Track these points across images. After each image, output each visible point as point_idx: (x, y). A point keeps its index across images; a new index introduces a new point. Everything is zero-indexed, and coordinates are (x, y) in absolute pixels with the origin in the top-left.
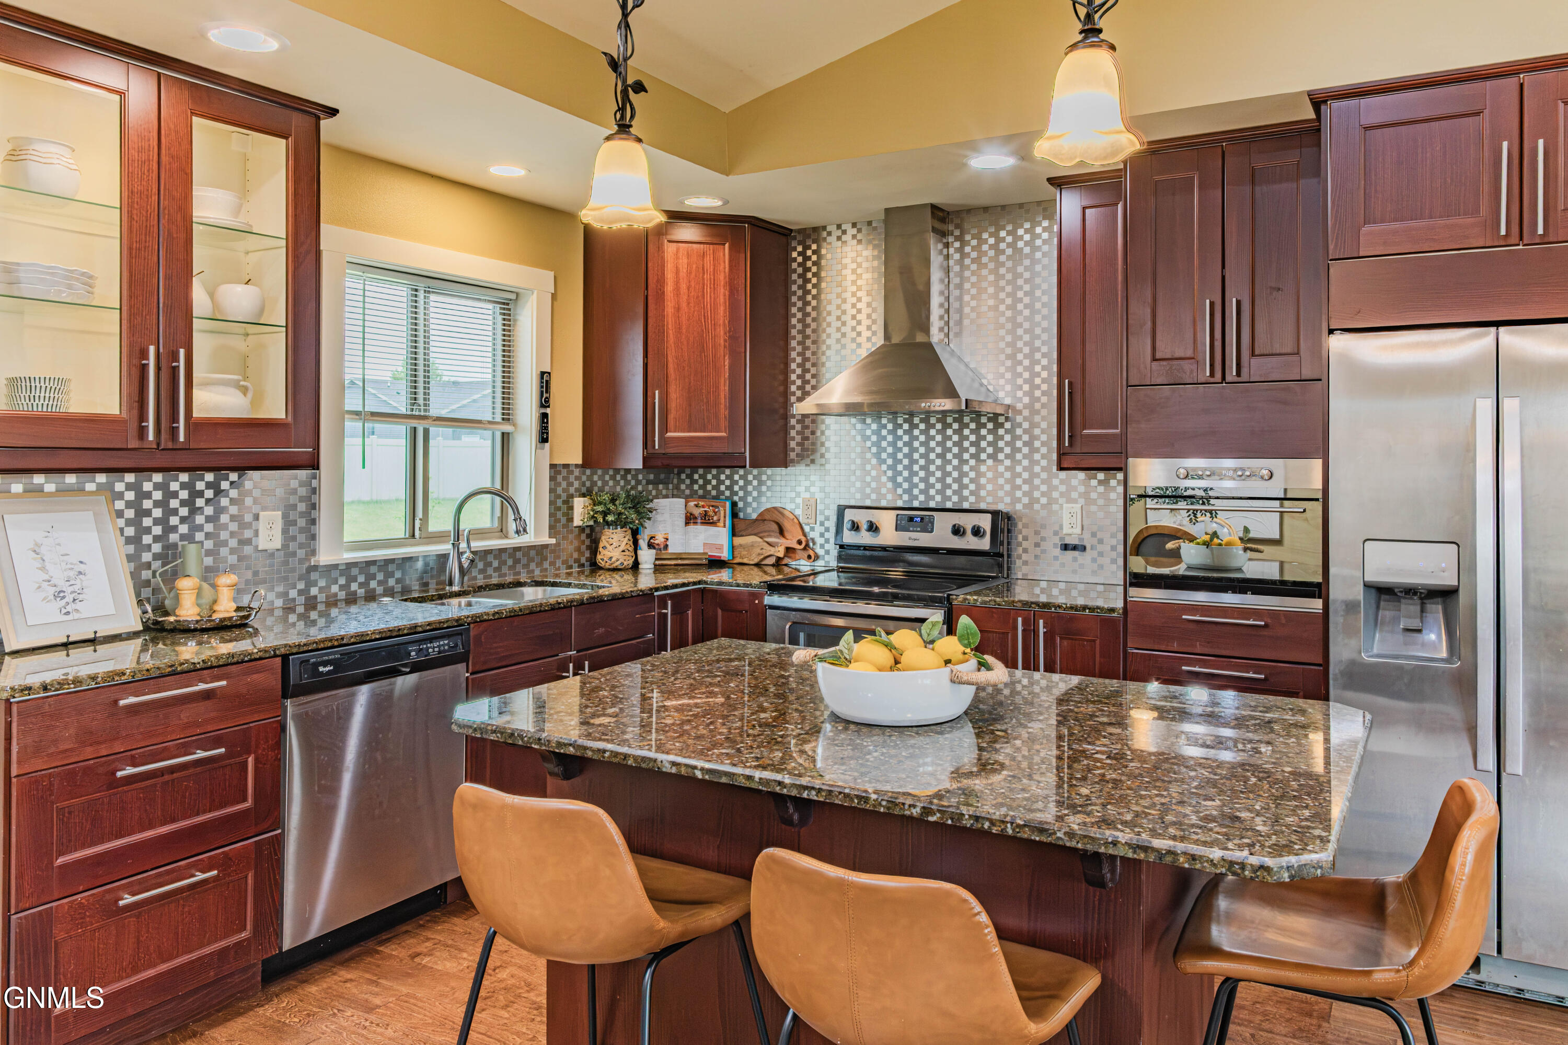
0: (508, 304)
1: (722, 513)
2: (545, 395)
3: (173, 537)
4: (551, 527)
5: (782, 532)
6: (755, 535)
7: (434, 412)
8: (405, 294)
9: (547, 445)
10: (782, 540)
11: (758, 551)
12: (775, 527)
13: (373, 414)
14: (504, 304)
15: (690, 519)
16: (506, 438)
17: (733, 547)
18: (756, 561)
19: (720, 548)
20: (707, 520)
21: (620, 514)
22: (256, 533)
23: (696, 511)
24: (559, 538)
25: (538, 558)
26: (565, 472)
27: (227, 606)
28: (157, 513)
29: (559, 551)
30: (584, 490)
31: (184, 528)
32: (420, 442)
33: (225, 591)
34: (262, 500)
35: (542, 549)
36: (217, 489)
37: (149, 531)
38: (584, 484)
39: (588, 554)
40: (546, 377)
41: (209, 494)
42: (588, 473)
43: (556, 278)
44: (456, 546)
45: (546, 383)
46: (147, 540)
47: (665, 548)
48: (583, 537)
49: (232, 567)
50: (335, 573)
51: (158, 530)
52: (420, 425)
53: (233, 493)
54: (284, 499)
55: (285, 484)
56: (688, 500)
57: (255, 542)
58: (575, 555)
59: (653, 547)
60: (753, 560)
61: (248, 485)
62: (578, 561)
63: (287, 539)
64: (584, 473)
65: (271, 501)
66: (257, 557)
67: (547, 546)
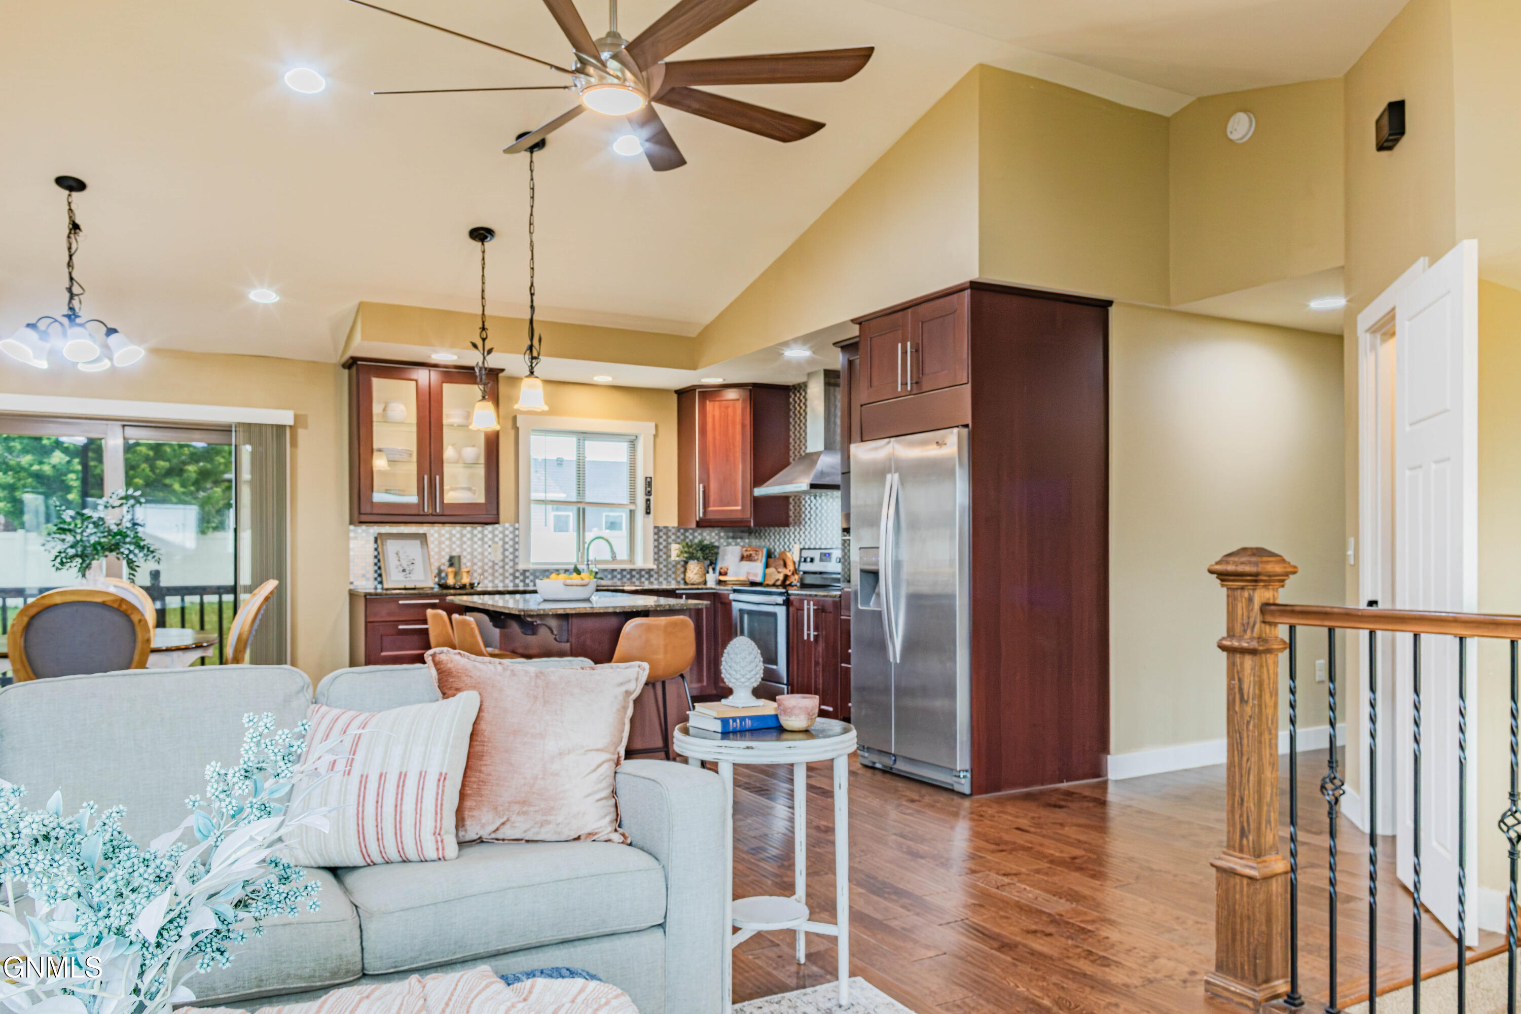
0: (633, 442)
1: (761, 555)
2: (648, 489)
3: (454, 554)
4: (655, 560)
5: (785, 566)
6: (774, 567)
7: (587, 500)
9: (651, 516)
10: (785, 571)
11: (774, 576)
12: (783, 563)
13: (551, 502)
14: (631, 442)
15: (743, 558)
17: (765, 575)
19: (756, 575)
20: (752, 559)
21: (694, 554)
22: (490, 553)
23: (745, 554)
24: (661, 566)
25: (647, 576)
26: (665, 530)
27: (466, 580)
28: (447, 543)
29: (661, 573)
30: (679, 540)
31: (458, 550)
32: (581, 515)
33: (465, 575)
34: (492, 539)
35: (649, 571)
36: (472, 534)
37: (444, 550)
38: (679, 537)
39: (682, 576)
40: (649, 480)
41: (469, 536)
42: (682, 531)
43: (657, 426)
44: (588, 565)
45: (649, 483)
46: (443, 553)
47: (726, 574)
48: (679, 566)
49: (480, 568)
50: (527, 574)
51: (447, 550)
52: (581, 506)
53: (480, 536)
54: (503, 539)
55: (503, 532)
56: (743, 547)
57: (489, 557)
58: (673, 576)
59: (720, 574)
60: (771, 583)
61: (486, 532)
62: (675, 579)
63: (505, 557)
64: (679, 531)
65: (496, 539)
66: (490, 564)
67: (653, 570)
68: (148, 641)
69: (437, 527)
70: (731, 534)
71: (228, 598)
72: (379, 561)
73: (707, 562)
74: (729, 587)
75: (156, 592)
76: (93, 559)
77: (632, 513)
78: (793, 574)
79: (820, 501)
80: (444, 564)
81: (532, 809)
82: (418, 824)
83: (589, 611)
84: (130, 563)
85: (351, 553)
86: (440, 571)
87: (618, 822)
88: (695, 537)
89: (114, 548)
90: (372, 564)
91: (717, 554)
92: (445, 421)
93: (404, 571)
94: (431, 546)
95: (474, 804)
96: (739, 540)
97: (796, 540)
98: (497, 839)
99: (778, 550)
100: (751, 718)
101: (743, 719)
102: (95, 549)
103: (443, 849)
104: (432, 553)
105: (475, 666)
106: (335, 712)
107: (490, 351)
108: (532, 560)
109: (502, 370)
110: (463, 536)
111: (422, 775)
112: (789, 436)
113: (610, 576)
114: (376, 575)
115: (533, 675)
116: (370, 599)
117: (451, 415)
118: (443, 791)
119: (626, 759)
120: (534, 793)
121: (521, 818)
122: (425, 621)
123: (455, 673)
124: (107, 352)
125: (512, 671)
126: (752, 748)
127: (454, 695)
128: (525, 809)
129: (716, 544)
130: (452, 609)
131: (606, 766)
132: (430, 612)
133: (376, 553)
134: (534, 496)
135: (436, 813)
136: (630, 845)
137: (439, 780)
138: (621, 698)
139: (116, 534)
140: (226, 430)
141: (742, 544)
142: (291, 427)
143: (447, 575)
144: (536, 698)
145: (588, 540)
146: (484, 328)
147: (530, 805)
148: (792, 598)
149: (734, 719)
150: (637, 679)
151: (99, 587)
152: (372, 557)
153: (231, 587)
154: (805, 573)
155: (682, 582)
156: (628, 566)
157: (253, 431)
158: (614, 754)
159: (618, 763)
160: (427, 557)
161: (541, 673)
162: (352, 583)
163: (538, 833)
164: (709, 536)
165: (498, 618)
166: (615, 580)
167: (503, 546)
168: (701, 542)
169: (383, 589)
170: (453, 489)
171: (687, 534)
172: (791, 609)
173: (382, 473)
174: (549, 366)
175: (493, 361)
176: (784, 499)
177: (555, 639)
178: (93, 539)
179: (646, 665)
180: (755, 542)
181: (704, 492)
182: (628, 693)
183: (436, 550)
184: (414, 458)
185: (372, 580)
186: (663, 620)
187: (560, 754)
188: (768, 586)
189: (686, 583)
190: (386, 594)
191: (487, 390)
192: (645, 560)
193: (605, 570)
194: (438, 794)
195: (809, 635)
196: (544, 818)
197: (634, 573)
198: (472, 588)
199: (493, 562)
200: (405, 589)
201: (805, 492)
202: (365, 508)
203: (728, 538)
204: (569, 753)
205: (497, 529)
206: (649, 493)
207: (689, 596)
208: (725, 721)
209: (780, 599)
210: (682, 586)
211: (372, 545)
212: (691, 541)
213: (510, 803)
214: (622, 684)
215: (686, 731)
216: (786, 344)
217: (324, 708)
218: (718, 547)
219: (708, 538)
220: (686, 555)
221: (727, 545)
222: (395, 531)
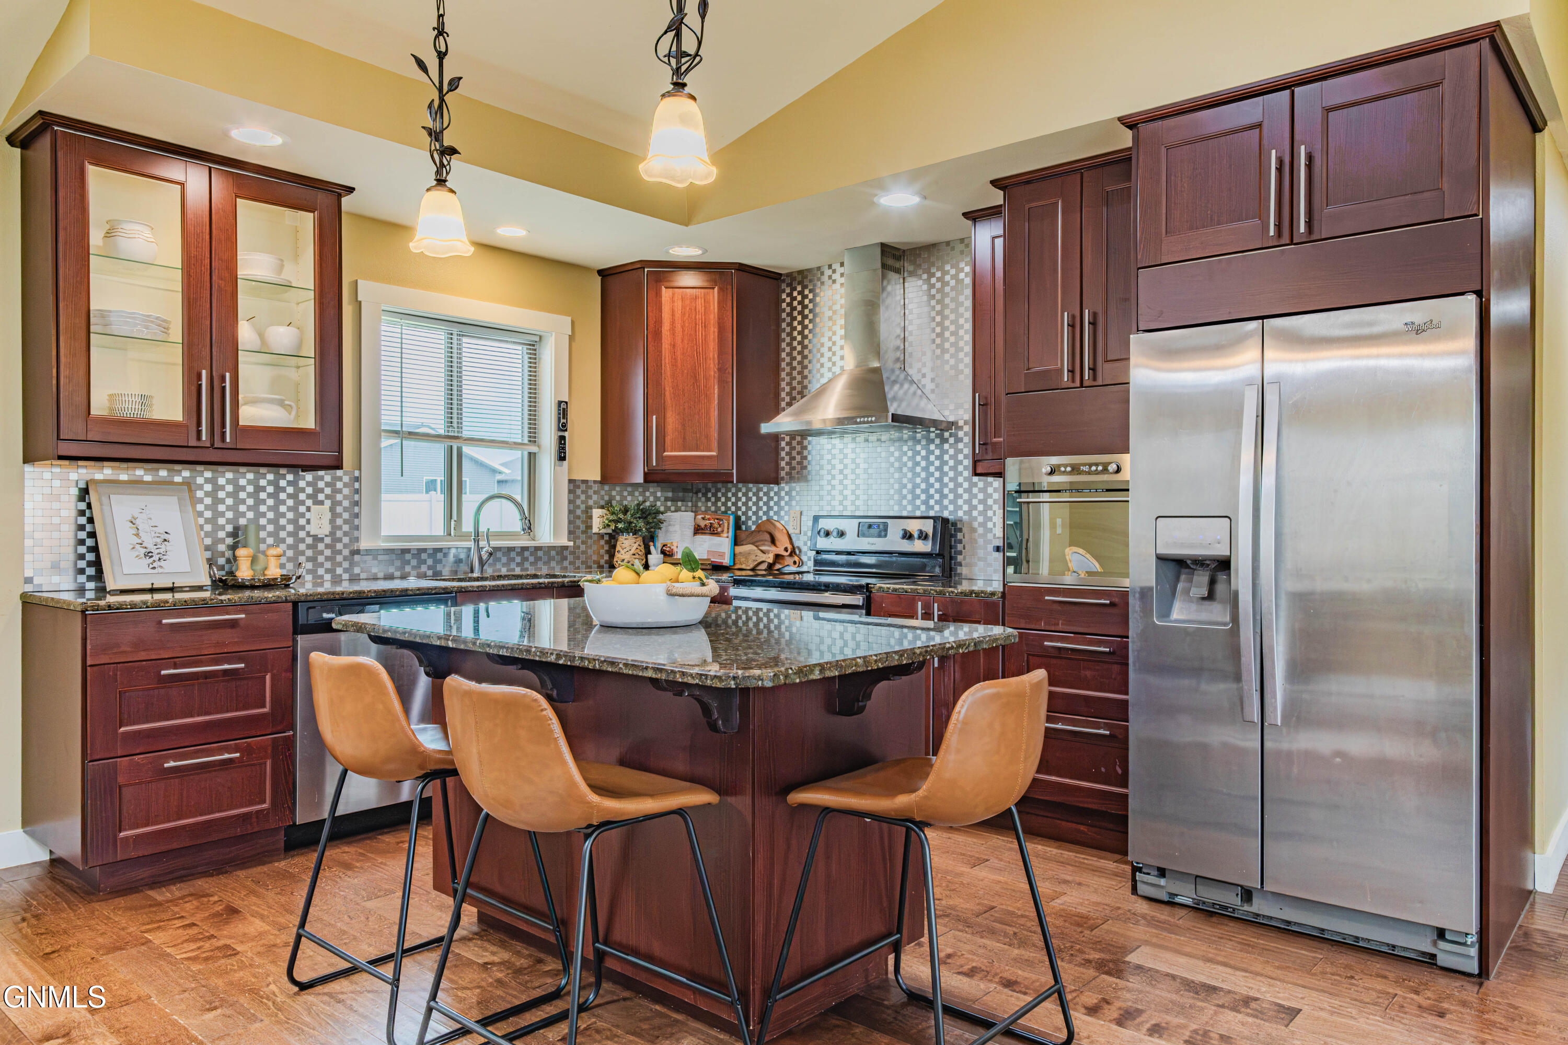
0: (533, 345)
1: (726, 525)
2: (562, 421)
3: (242, 521)
4: (570, 532)
5: (773, 541)
6: (753, 544)
7: (466, 434)
8: (443, 337)
9: (565, 463)
10: (773, 548)
11: (754, 558)
12: (768, 537)
13: (410, 433)
14: (530, 345)
15: (698, 530)
16: (532, 457)
17: (734, 555)
18: (751, 566)
19: (722, 555)
20: (712, 531)
21: (631, 523)
22: (308, 522)
23: (700, 524)
25: (558, 558)
26: (583, 487)
27: (273, 574)
28: (229, 502)
29: (578, 552)
30: (603, 503)
31: (250, 515)
32: (455, 458)
33: (269, 560)
34: (311, 497)
35: (564, 551)
36: (276, 485)
37: (222, 515)
38: (603, 498)
40: (563, 406)
41: (270, 489)
42: (607, 488)
43: (572, 323)
44: (477, 541)
45: (563, 410)
46: (221, 521)
48: (606, 543)
49: (289, 547)
51: (229, 515)
52: (457, 443)
53: (288, 490)
54: (332, 497)
55: (332, 484)
56: (694, 513)
57: (308, 529)
58: (594, 558)
59: (665, 554)
61: (301, 484)
63: (335, 528)
64: (602, 487)
65: (321, 497)
66: (309, 540)
67: (566, 548)
70: (670, 494)
72: (91, 535)
77: (536, 458)
78: (791, 554)
80: (224, 541)
85: (27, 519)
86: (217, 556)
88: (623, 498)
90: (73, 542)
91: (659, 522)
93: (148, 556)
94: (199, 507)
96: (689, 504)
104: (200, 521)
108: (386, 533)
110: (259, 489)
114: (83, 564)
129: (661, 508)
133: (82, 520)
134: (387, 423)
141: (692, 509)
143: (231, 562)
156: (530, 544)
160: (193, 528)
162: (28, 581)
164: (653, 497)
167: (332, 509)
168: (638, 504)
170: (247, 402)
171: (614, 493)
180: (705, 507)
183: (208, 514)
185: (75, 573)
190: (111, 604)
192: (556, 533)
197: (541, 554)
198: (287, 586)
199: (315, 537)
200: (152, 590)
202: (69, 428)
205: (339, 479)
211: (74, 505)
218: (656, 513)
219: (652, 499)
221: (676, 511)
222: (124, 477)
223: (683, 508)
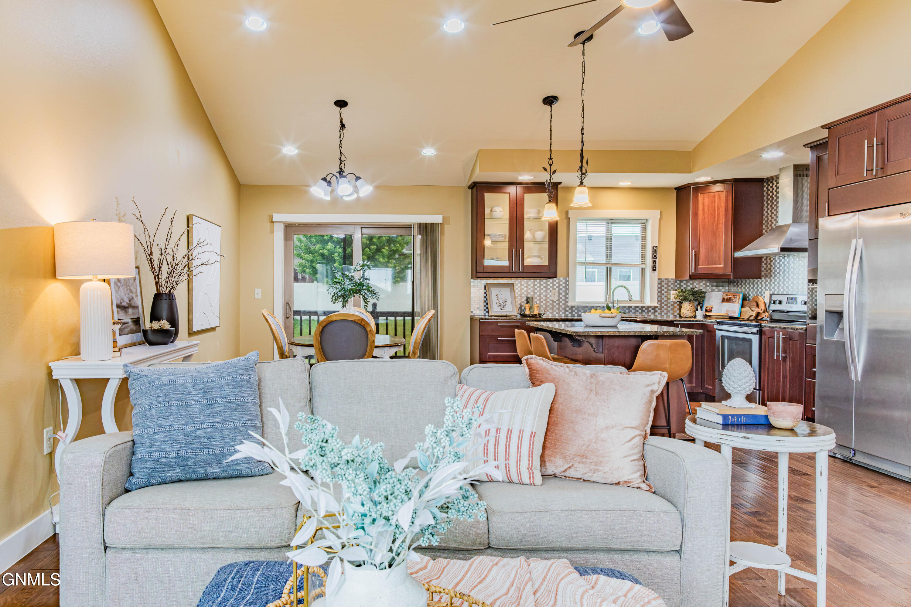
1: (738, 298)
2: (655, 254)
3: (529, 296)
4: (659, 301)
6: (749, 307)
7: (613, 262)
8: (605, 225)
9: (656, 272)
11: (748, 313)
13: (589, 263)
14: (643, 224)
15: (723, 300)
17: (741, 312)
19: (734, 312)
20: (731, 301)
21: (686, 297)
22: (551, 296)
23: (726, 297)
24: (663, 305)
25: (653, 311)
26: (666, 281)
27: (536, 312)
28: (525, 289)
29: (663, 309)
30: (676, 288)
31: (532, 293)
32: (609, 272)
33: (536, 308)
34: (552, 287)
35: (654, 308)
36: (540, 284)
37: (523, 293)
38: (676, 286)
39: (678, 312)
40: (655, 248)
41: (538, 285)
42: (678, 282)
43: (661, 212)
44: (613, 303)
45: (655, 250)
46: (523, 295)
47: (711, 311)
48: (676, 305)
49: (544, 304)
50: (574, 309)
51: (525, 293)
52: (609, 266)
53: (545, 285)
54: (558, 287)
55: (559, 283)
56: (724, 293)
57: (550, 298)
58: (671, 312)
59: (706, 311)
60: (746, 317)
61: (549, 283)
62: (673, 314)
63: (560, 298)
64: (676, 282)
65: (555, 287)
66: (551, 302)
67: (657, 307)
68: (374, 341)
69: (519, 280)
70: (715, 284)
71: (409, 318)
72: (487, 299)
73: (697, 303)
74: (714, 320)
75: (375, 314)
76: (349, 297)
77: (643, 270)
78: (764, 312)
79: (788, 260)
80: (523, 302)
81: (588, 461)
82: (518, 461)
83: (617, 334)
84: (365, 300)
85: (472, 295)
86: (521, 306)
87: (645, 477)
88: (687, 286)
89: (358, 292)
90: (483, 301)
91: (704, 297)
92: (526, 216)
93: (501, 305)
94: (516, 291)
95: (551, 453)
96: (721, 288)
97: (767, 288)
98: (565, 477)
99: (752, 295)
100: (745, 416)
101: (739, 416)
102: (350, 292)
103: (533, 479)
104: (517, 295)
105: (552, 368)
106: (471, 389)
107: (554, 172)
108: (577, 300)
109: (560, 183)
110: (534, 285)
111: (521, 432)
112: (763, 215)
113: (627, 311)
114: (485, 308)
115: (589, 375)
116: (482, 321)
117: (529, 212)
118: (533, 443)
119: (650, 435)
120: (589, 451)
121: (581, 466)
122: (514, 336)
123: (540, 372)
124: (356, 190)
125: (575, 372)
126: (748, 438)
127: (539, 385)
128: (584, 460)
129: (704, 290)
130: (530, 330)
131: (637, 439)
132: (516, 331)
133: (485, 295)
134: (579, 260)
135: (529, 456)
136: (654, 493)
137: (531, 436)
138: (648, 395)
139: (359, 285)
140: (408, 227)
141: (723, 290)
142: (441, 224)
143: (525, 309)
144: (591, 391)
145: (613, 287)
146: (551, 158)
147: (587, 458)
148: (764, 329)
149: (733, 416)
150: (659, 383)
151: (352, 312)
152: (483, 297)
153: (410, 312)
154: (774, 311)
155: (678, 316)
156: (640, 305)
157: (422, 226)
158: (642, 431)
159: (645, 437)
160: (514, 298)
161: (594, 375)
162: (472, 312)
163: (591, 476)
164: (698, 285)
165: (557, 336)
166: (631, 313)
167: (559, 291)
168: (692, 289)
169: (488, 316)
170: (529, 257)
171: (682, 284)
172: (763, 337)
173: (489, 248)
174: (592, 179)
175: (556, 178)
176: (758, 259)
177: (594, 351)
178: (349, 287)
179: (666, 374)
180: (733, 289)
181: (695, 255)
182: (653, 392)
183: (519, 293)
184: (507, 239)
185: (483, 310)
186: (668, 342)
187: (607, 428)
188: (743, 320)
189: (680, 316)
190: (491, 319)
191: (552, 196)
192: (652, 300)
193: (625, 307)
194: (530, 444)
195: (778, 356)
196: (596, 467)
197: (644, 309)
198: (540, 317)
199: (553, 301)
200: (501, 316)
201: (775, 254)
202: (480, 269)
203: (713, 286)
204: (613, 428)
205: (555, 281)
206: (655, 257)
207: (684, 326)
208: (725, 417)
209: (754, 330)
210: (678, 319)
211: (483, 291)
212: (684, 288)
213: (574, 455)
214: (648, 385)
215: (694, 421)
216: (764, 149)
217: (465, 387)
218: (705, 293)
219: (697, 286)
220: (681, 298)
221: (712, 292)
222: (496, 282)
223: (716, 290)
